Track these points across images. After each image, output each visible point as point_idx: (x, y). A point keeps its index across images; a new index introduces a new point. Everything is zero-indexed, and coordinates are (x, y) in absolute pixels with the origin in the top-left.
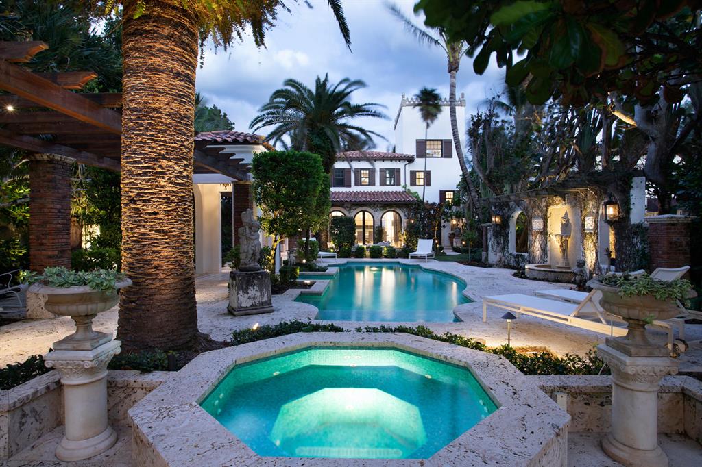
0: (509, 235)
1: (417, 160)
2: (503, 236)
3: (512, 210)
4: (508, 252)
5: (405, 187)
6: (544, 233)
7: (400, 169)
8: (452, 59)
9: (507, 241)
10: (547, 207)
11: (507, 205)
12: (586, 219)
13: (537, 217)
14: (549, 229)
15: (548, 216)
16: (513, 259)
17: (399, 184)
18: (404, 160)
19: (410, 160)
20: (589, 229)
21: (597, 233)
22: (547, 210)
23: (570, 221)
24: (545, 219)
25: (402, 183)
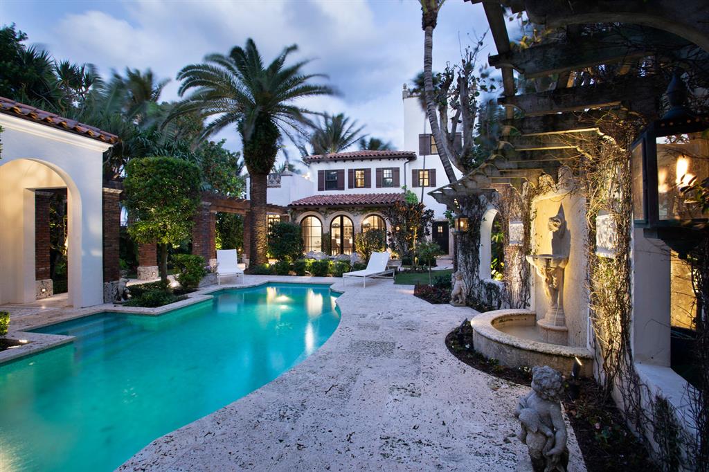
0: (480, 249)
1: (420, 158)
2: (472, 250)
3: (483, 209)
4: (478, 277)
5: (405, 188)
6: (525, 249)
7: (399, 168)
8: (426, 10)
9: (477, 261)
10: (530, 197)
11: (478, 202)
12: (599, 219)
13: (515, 219)
14: (532, 242)
15: (532, 215)
16: (484, 291)
17: (398, 185)
18: (404, 158)
19: (411, 157)
20: (606, 249)
21: (628, 263)
22: (529, 204)
23: (568, 227)
24: (527, 221)
25: (402, 184)
